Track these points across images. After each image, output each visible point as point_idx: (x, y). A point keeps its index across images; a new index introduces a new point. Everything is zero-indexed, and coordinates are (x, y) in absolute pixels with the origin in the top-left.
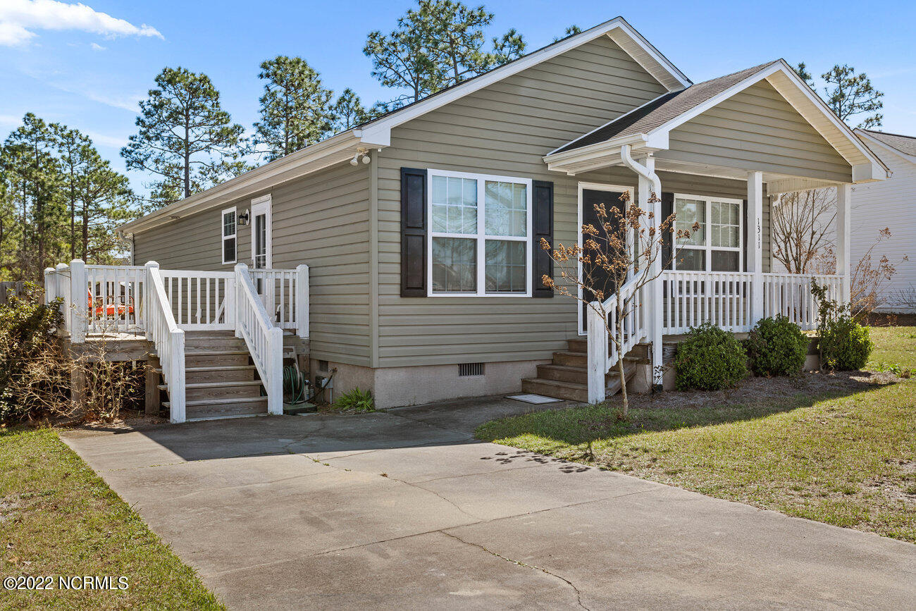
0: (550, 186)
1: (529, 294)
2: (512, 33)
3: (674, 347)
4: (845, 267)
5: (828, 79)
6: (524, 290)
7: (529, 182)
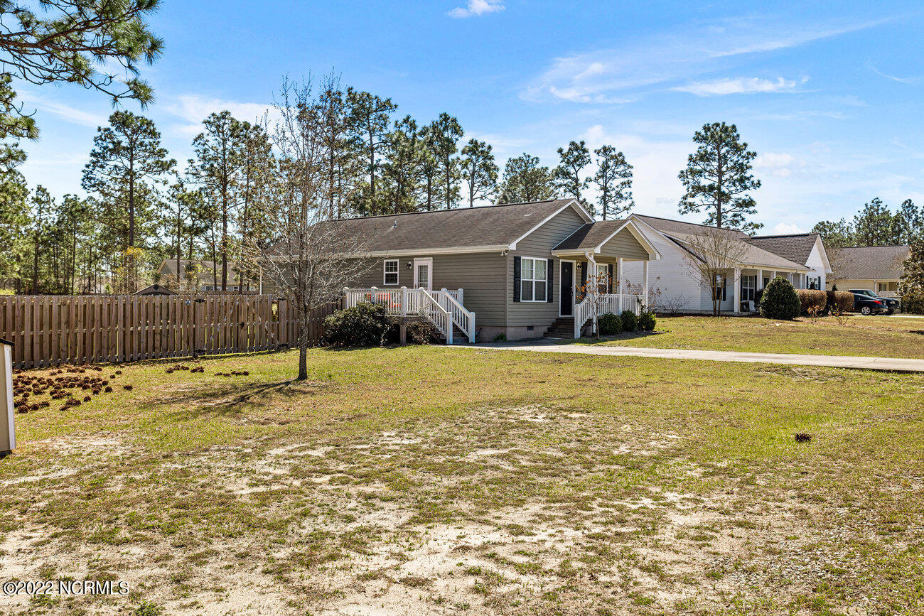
0: (553, 260)
1: (546, 301)
2: (408, 118)
3: (599, 321)
4: (646, 292)
5: (598, 154)
6: (545, 300)
7: (546, 260)
